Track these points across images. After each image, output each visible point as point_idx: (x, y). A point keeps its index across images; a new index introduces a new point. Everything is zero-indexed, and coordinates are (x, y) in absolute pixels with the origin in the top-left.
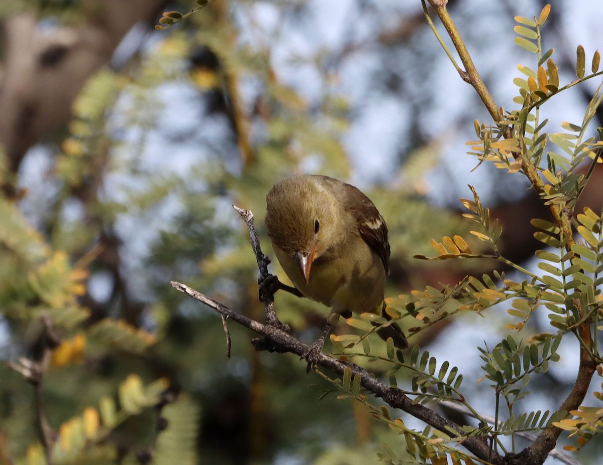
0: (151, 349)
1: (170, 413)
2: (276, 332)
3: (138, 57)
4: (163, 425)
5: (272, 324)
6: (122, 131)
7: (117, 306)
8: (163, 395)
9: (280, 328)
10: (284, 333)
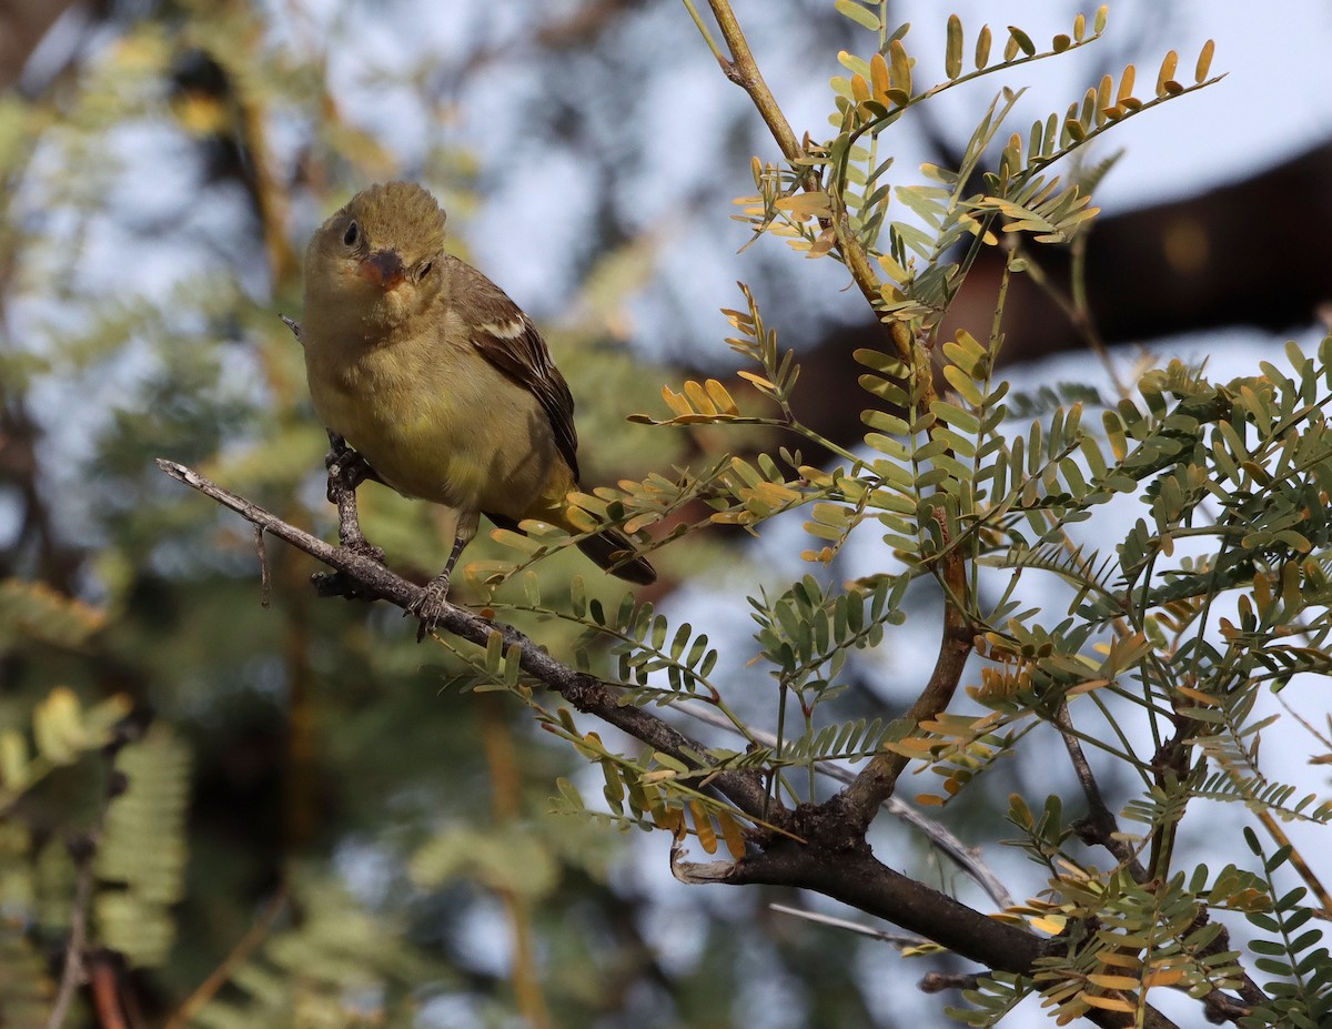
0: (96, 638)
1: (132, 762)
2: (358, 561)
3: (71, 71)
4: (118, 786)
5: (351, 545)
6: (42, 215)
7: (32, 554)
8: (120, 725)
9: (365, 553)
10: (374, 563)
